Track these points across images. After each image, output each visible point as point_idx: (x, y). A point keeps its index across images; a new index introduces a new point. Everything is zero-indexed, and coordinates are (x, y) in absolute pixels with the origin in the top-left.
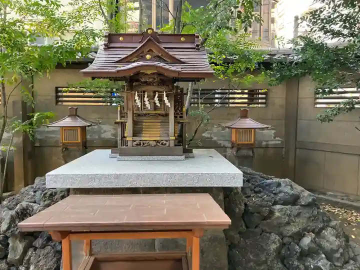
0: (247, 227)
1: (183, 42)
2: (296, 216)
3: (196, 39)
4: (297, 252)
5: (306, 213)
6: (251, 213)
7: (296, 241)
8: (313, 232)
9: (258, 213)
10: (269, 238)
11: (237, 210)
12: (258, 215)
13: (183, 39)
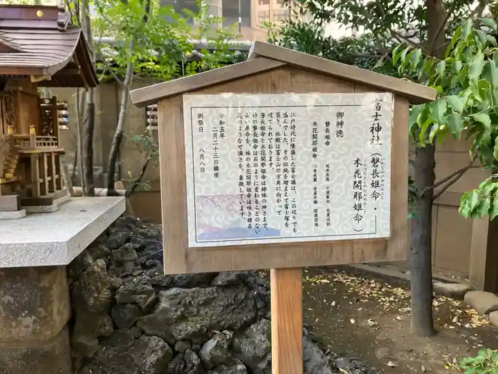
0: (116, 328)
1: (39, 19)
2: (203, 305)
3: (59, 13)
4: (193, 365)
5: (224, 299)
6: (121, 304)
7: (194, 347)
8: (230, 329)
9: (132, 303)
10: (146, 345)
11: (91, 301)
12: (134, 306)
13: (39, 13)
